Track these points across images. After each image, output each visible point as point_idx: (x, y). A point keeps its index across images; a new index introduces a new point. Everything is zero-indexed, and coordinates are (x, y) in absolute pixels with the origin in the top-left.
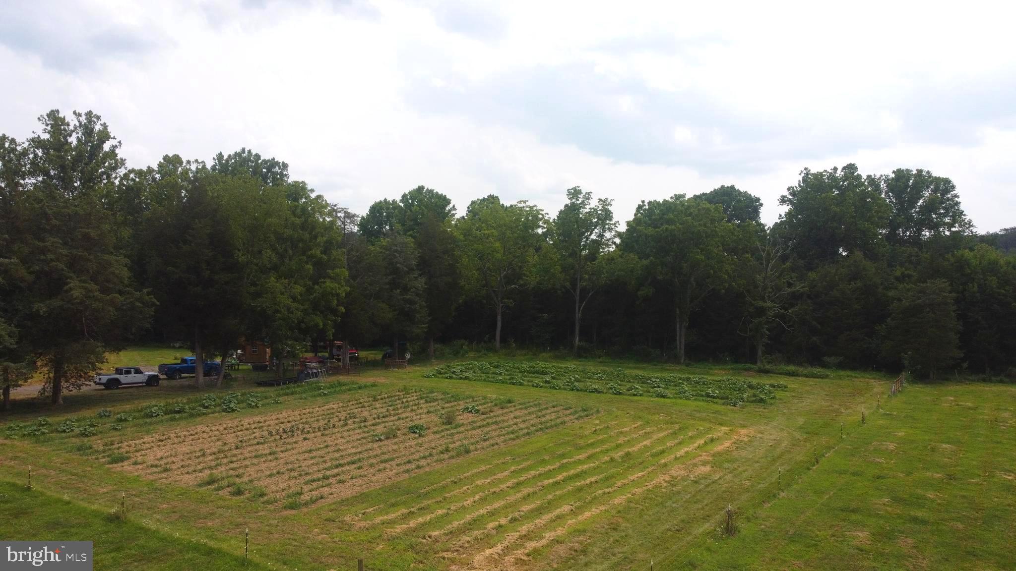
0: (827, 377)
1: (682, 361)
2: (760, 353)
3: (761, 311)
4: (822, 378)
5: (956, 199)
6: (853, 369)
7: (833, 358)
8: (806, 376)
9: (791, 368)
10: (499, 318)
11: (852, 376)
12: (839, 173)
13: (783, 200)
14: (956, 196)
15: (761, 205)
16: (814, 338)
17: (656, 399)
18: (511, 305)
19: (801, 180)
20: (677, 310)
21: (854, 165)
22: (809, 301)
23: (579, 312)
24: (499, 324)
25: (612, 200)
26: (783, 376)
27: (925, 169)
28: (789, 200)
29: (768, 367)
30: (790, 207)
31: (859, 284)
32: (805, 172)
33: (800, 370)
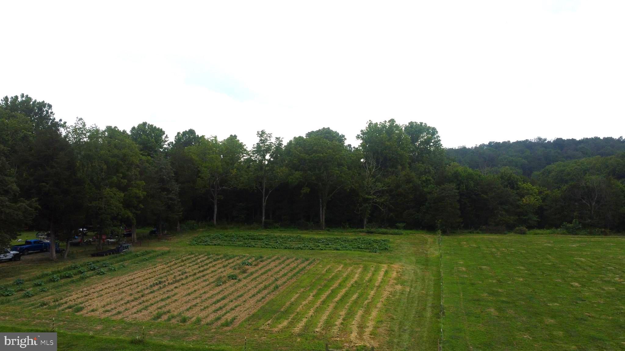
0: (402, 234)
1: (324, 228)
2: (365, 222)
3: (366, 200)
4: (400, 235)
5: (439, 138)
6: (411, 229)
7: (401, 224)
8: (392, 234)
9: (384, 230)
10: (216, 206)
11: (412, 233)
12: (388, 124)
13: (358, 137)
14: (438, 137)
15: (345, 139)
16: (391, 214)
17: (335, 251)
18: (222, 199)
19: (367, 126)
20: (321, 200)
21: (394, 119)
22: (388, 194)
23: (265, 201)
24: (216, 210)
25: (283, 138)
26: (381, 235)
27: (424, 122)
28: (361, 137)
29: (372, 230)
30: (362, 141)
31: (411, 185)
32: (369, 122)
33: (388, 231)
